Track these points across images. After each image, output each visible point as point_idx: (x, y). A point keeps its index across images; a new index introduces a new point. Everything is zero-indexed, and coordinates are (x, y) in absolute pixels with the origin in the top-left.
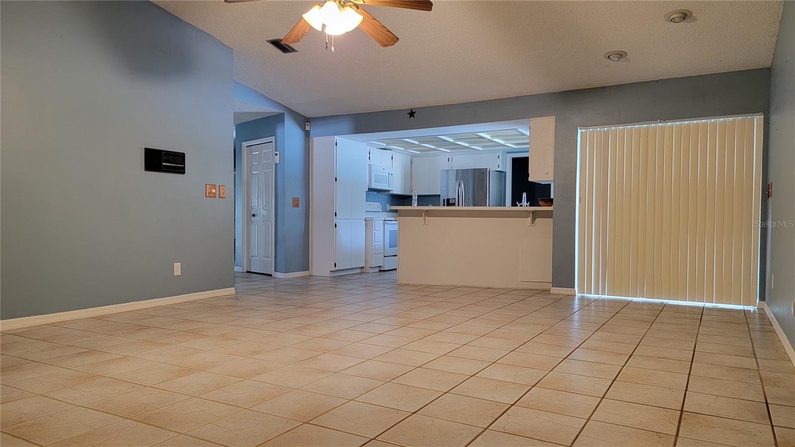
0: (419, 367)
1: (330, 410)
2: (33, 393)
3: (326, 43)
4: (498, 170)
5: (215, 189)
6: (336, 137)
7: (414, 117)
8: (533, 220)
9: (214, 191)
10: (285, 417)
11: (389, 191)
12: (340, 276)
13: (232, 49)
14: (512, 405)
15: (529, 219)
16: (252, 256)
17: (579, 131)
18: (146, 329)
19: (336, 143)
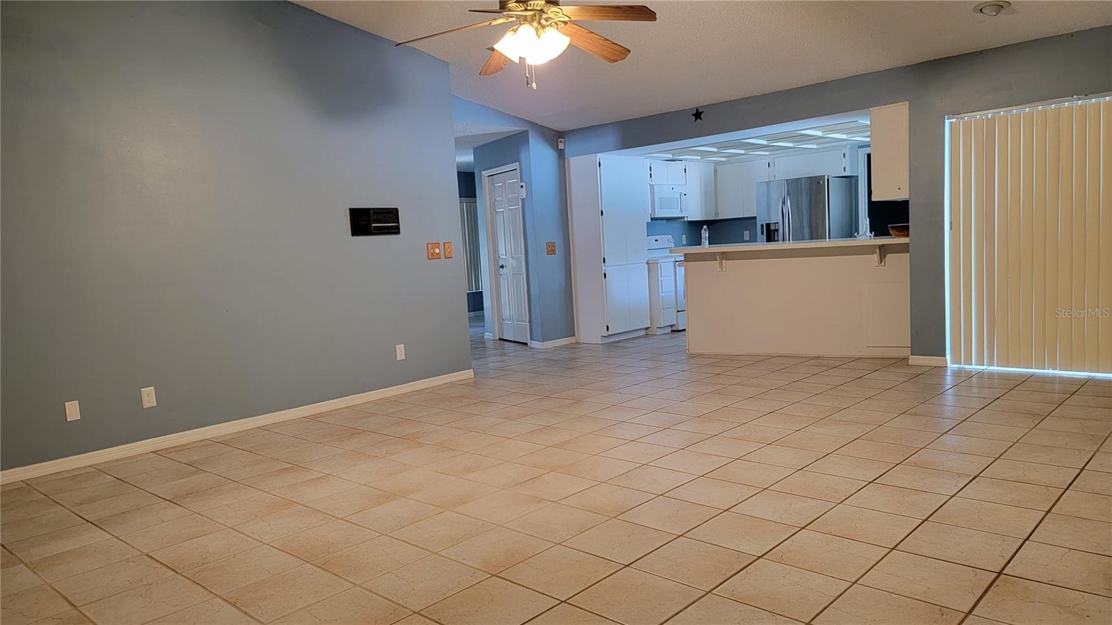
0: (662, 495)
1: (526, 559)
2: (224, 525)
3: (527, 77)
4: (844, 174)
5: (439, 248)
6: (598, 154)
7: (701, 119)
8: (882, 258)
9: (437, 251)
10: (474, 565)
11: (684, 217)
12: (615, 343)
13: (448, 63)
14: (759, 557)
15: (876, 257)
16: (503, 320)
17: (947, 122)
18: (359, 433)
19: (600, 163)
